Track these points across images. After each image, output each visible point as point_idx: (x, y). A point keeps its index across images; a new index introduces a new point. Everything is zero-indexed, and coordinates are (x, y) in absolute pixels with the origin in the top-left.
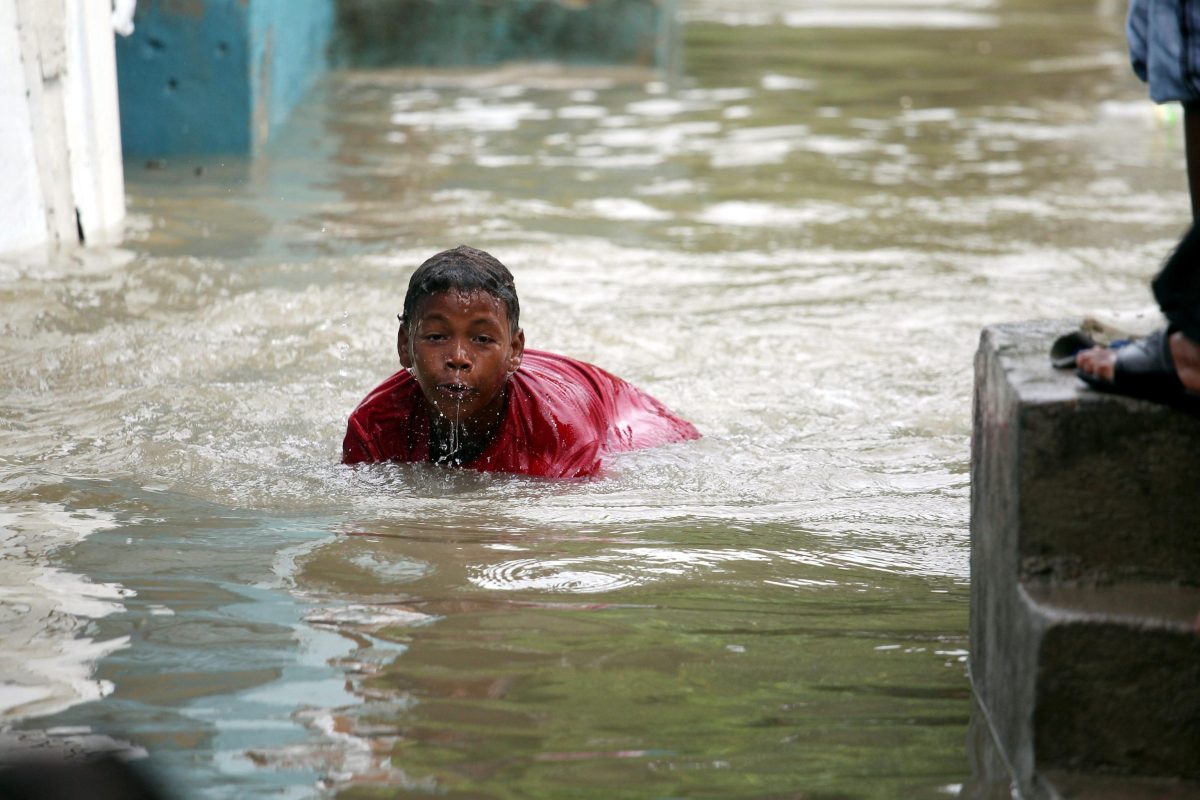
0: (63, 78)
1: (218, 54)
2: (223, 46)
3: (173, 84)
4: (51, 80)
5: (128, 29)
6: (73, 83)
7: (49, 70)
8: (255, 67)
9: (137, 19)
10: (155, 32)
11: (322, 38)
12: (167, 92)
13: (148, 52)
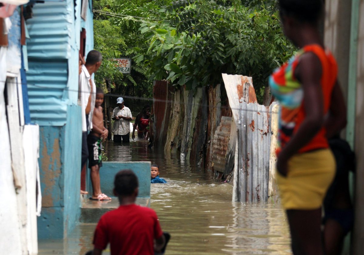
0: (27, 225)
1: (57, 220)
2: (58, 219)
3: (48, 226)
4: (24, 226)
5: (39, 215)
6: (28, 226)
7: (24, 223)
8: (64, 223)
9: (41, 213)
10: (45, 216)
11: (79, 217)
12: (47, 227)
13: (44, 220)
